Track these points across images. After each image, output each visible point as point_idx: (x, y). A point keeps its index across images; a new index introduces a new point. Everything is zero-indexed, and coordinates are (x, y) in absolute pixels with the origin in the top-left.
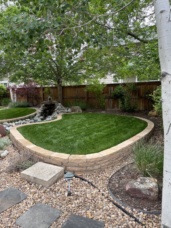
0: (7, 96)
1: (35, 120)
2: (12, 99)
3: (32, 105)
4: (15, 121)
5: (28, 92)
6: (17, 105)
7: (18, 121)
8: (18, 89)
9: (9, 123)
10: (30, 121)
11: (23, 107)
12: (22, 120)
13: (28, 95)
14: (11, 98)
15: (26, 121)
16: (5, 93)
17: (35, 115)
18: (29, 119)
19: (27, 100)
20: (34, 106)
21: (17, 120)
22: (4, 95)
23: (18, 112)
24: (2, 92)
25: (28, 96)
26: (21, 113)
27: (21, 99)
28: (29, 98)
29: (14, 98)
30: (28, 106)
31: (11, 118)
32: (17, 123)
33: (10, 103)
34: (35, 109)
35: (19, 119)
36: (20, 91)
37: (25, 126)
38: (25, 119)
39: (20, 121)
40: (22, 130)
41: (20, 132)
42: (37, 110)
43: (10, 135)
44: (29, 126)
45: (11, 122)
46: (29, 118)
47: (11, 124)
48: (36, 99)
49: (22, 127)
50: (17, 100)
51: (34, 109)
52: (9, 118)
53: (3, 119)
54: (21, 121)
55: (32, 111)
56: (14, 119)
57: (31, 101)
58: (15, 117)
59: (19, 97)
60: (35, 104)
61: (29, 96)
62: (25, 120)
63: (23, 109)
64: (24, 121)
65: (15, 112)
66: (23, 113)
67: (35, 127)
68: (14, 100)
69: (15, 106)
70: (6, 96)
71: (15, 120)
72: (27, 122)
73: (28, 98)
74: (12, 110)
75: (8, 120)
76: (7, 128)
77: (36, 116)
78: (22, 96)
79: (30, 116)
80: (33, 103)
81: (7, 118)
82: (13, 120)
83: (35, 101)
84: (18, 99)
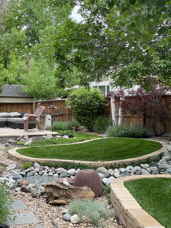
0: (105, 113)
1: (160, 167)
2: (114, 118)
3: (153, 134)
4: (119, 167)
5: (145, 104)
6: (123, 131)
7: (125, 166)
8: (126, 97)
9: (107, 169)
10: (149, 169)
11: (133, 136)
12: (133, 164)
13: (145, 110)
14: (111, 117)
15: (142, 168)
16: (101, 105)
17: (161, 156)
18: (147, 165)
19: (142, 123)
20: (157, 136)
21: (124, 164)
22: (100, 109)
23: (126, 148)
24: (96, 103)
25: (145, 114)
26: (131, 149)
27: (130, 119)
28: (148, 117)
29: (117, 117)
30: (145, 136)
31: (112, 158)
32: (123, 170)
33: (110, 127)
34: (161, 142)
35: (127, 162)
36: (130, 103)
37: (140, 180)
38: (138, 164)
39: (129, 167)
40: (136, 188)
41: (131, 193)
42: (164, 145)
43: (111, 195)
44: (150, 180)
45: (113, 167)
46: (148, 161)
47: (111, 171)
48: (162, 120)
49: (134, 182)
50: (123, 121)
51: (158, 143)
52: (109, 158)
53: (96, 160)
54: (131, 167)
55: (154, 147)
56: (118, 162)
57: (151, 123)
58: (120, 156)
59: (128, 115)
60: (159, 133)
61: (148, 114)
62: (139, 166)
63: (134, 142)
64: (138, 168)
65: (119, 147)
66: (135, 151)
67: (163, 184)
68: (117, 122)
69: (120, 133)
70: (103, 113)
71: (119, 165)
72: (143, 170)
73: (145, 117)
74: (114, 142)
75: (106, 162)
76: (105, 180)
77: (164, 158)
78: (134, 112)
79: (149, 158)
80: (154, 128)
81: (105, 159)
82: (115, 164)
83: (159, 125)
84: (126, 119)
